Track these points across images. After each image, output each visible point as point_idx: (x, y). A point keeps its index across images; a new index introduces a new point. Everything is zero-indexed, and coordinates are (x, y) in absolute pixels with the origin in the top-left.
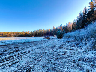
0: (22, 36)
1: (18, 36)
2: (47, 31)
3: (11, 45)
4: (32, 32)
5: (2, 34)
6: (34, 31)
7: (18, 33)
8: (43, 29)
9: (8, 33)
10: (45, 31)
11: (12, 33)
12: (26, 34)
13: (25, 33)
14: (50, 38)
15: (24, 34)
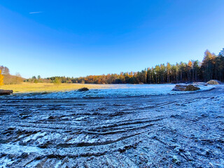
0: (119, 81)
1: (113, 83)
2: (182, 68)
3: (107, 98)
4: (138, 73)
5: (92, 79)
6: (143, 71)
7: (113, 77)
8: (168, 64)
9: (98, 77)
10: (173, 69)
11: (104, 76)
12: (127, 77)
13: (124, 75)
14: (196, 89)
15: (123, 77)
